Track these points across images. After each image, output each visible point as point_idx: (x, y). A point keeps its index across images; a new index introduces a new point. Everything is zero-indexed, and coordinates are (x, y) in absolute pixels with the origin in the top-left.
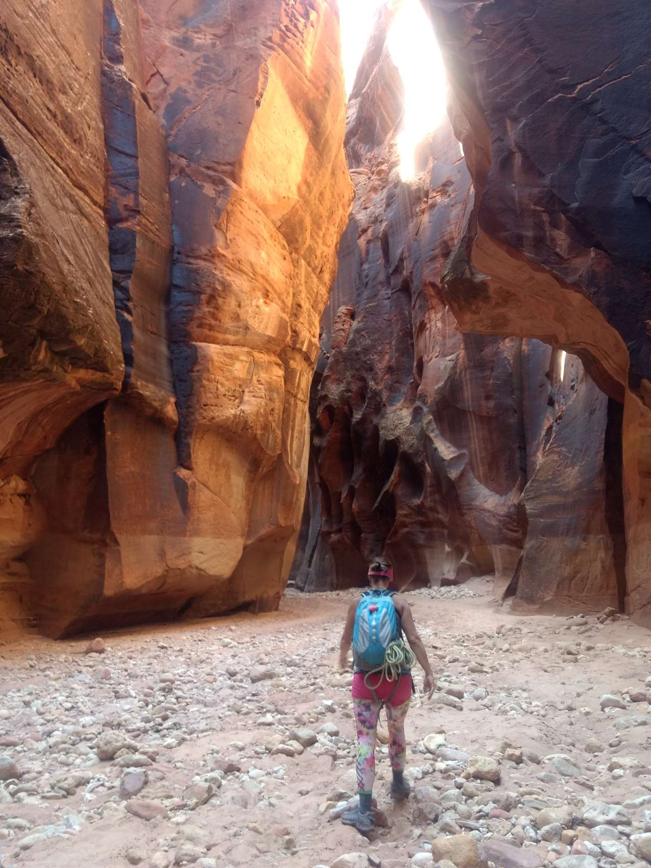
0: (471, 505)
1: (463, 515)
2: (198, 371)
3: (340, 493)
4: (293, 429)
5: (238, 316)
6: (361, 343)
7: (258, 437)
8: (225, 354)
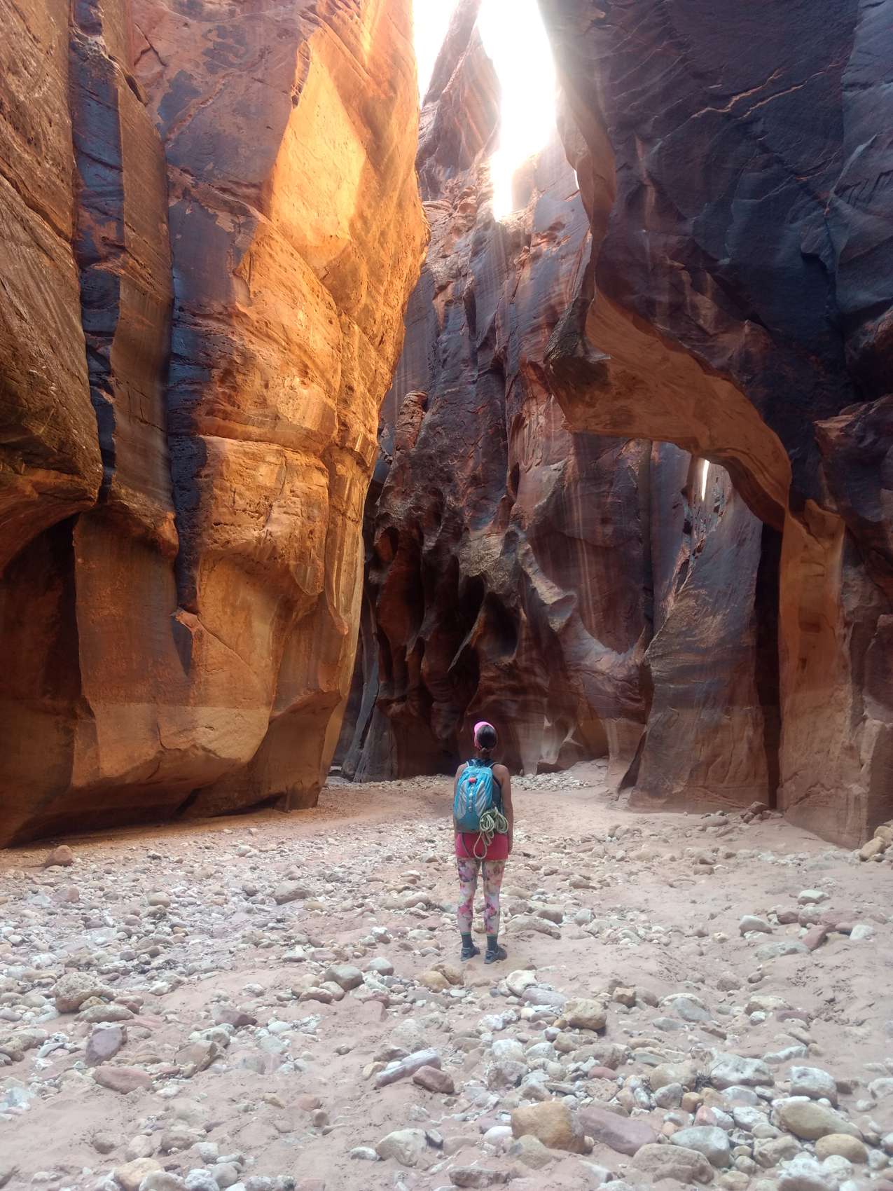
0: (579, 665)
1: (568, 678)
2: (206, 476)
3: (405, 648)
4: (340, 560)
5: (265, 400)
6: (435, 443)
7: (292, 568)
8: (245, 453)
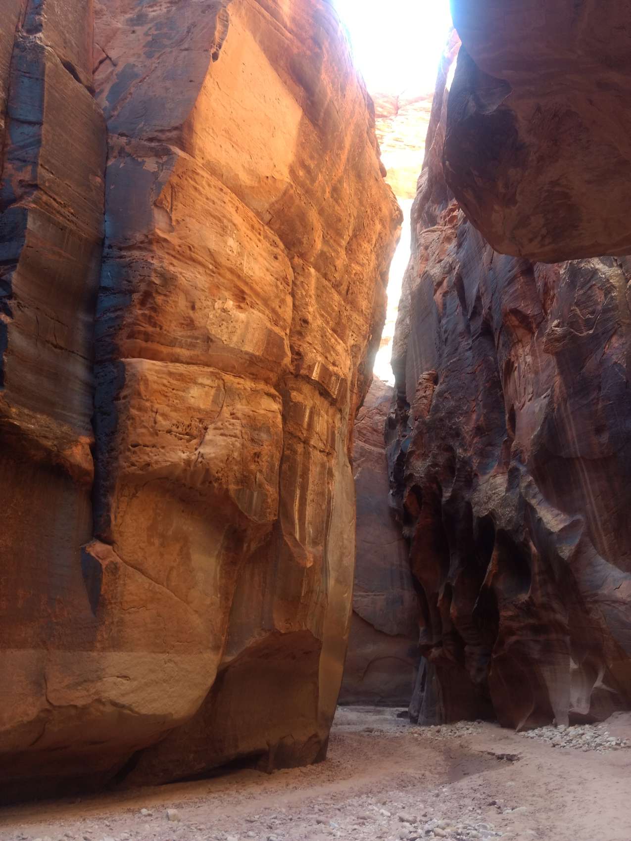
0: (596, 595)
1: (587, 612)
4: (304, 489)
5: (192, 321)
6: (444, 407)
7: (232, 493)
8: (170, 374)
